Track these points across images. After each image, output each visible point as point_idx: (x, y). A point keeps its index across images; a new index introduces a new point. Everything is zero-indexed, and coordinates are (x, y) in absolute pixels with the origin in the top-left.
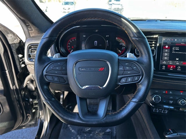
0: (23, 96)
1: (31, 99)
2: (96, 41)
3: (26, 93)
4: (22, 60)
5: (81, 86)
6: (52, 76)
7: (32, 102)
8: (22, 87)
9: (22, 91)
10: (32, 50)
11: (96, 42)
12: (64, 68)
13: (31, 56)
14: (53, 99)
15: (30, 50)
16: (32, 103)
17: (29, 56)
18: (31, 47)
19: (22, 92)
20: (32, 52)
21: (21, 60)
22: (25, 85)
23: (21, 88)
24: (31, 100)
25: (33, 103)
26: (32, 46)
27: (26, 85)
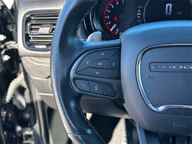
0: (4, 119)
1: (20, 125)
2: (170, 5)
3: (10, 115)
4: (5, 47)
5: (153, 105)
6: (88, 80)
7: (21, 132)
8: (3, 102)
9: (2, 110)
10: (32, 25)
11: (169, 7)
12: (114, 64)
13: (30, 38)
14: (89, 131)
15: (29, 24)
16: (20, 135)
17: (27, 38)
18: (31, 19)
19: (2, 113)
20: (31, 29)
21: (2, 46)
22: (8, 98)
23: (2, 104)
24: (19, 128)
25: (22, 135)
26: (32, 15)
27: (10, 99)
